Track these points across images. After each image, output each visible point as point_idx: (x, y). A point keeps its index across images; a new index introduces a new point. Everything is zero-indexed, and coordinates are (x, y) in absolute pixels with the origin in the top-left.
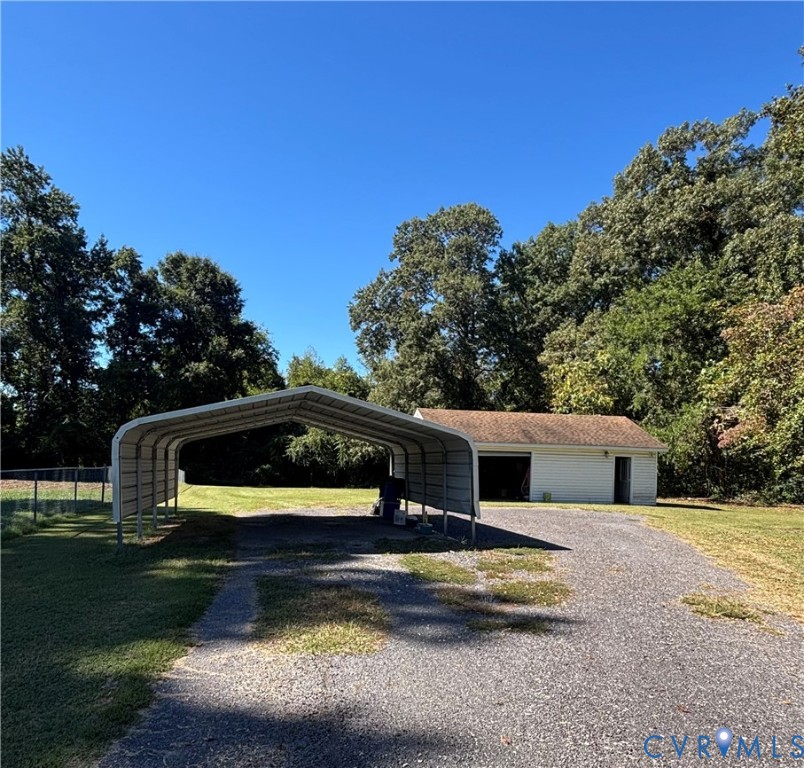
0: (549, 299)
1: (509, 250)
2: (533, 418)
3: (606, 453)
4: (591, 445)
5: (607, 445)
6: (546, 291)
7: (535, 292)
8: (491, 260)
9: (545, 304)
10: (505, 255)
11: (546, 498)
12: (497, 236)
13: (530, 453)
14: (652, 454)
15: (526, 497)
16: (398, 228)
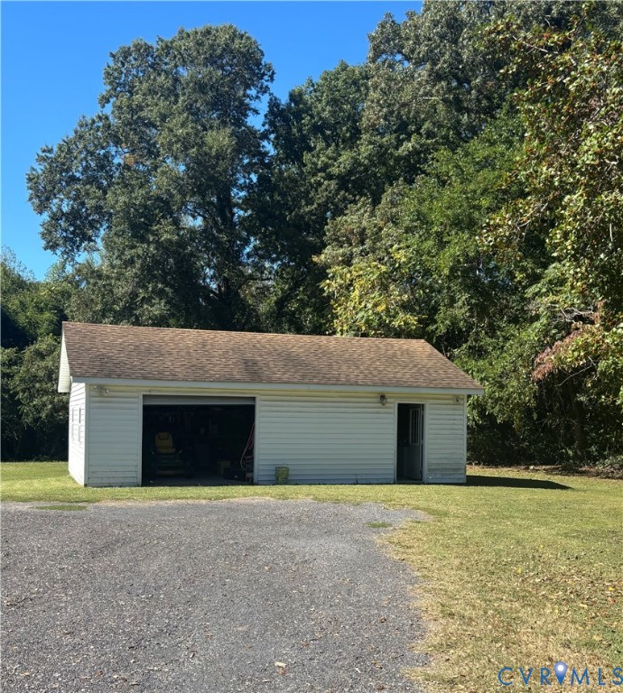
0: (335, 170)
1: (284, 100)
2: (269, 341)
3: (383, 397)
4: (357, 384)
5: (384, 384)
6: (330, 158)
7: (315, 159)
8: (256, 112)
9: (330, 177)
10: (277, 105)
11: (281, 477)
12: (266, 78)
13: (254, 398)
14: (457, 399)
15: (249, 475)
16: (113, 56)
